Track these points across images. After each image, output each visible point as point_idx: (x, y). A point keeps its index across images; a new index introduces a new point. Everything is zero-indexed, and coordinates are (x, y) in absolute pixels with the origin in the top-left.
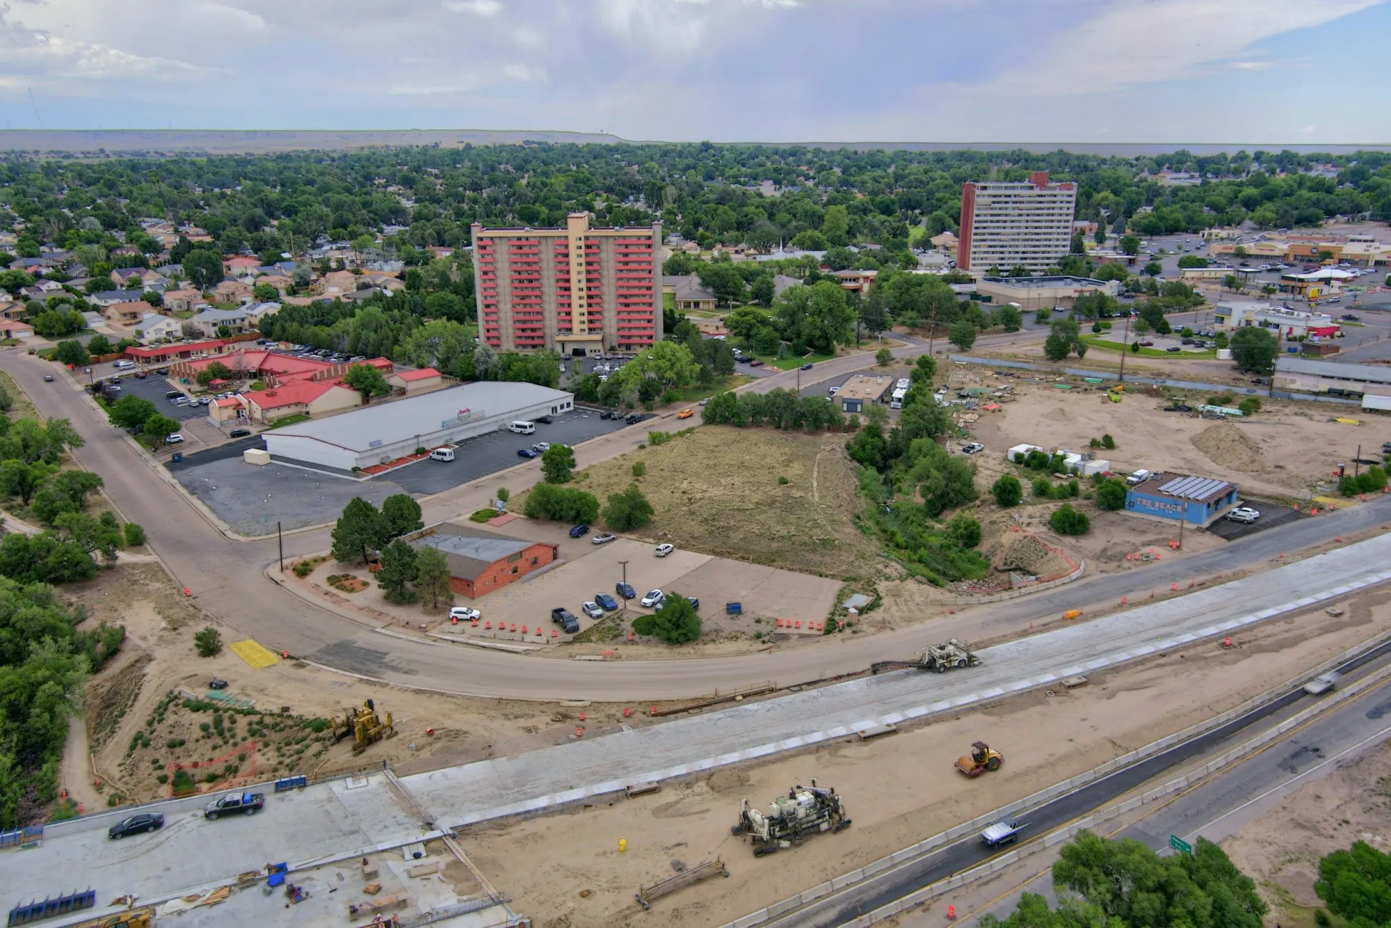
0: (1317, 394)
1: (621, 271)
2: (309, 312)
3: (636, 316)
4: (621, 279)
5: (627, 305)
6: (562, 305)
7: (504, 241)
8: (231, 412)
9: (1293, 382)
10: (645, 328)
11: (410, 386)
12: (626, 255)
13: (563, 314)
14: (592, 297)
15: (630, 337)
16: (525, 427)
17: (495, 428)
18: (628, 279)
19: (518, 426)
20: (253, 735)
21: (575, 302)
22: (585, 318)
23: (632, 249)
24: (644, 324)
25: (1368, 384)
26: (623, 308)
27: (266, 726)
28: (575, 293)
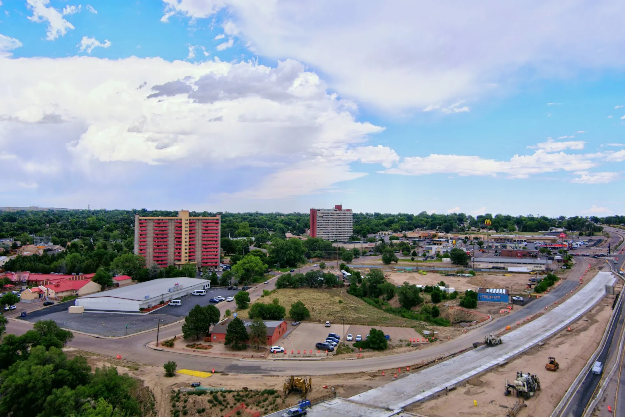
0: (490, 269)
1: (204, 234)
2: (33, 258)
3: (210, 253)
4: (204, 237)
5: (206, 249)
6: (177, 249)
7: (151, 221)
8: (36, 295)
9: (479, 265)
10: (214, 259)
11: (120, 283)
12: (207, 227)
13: (177, 253)
14: (191, 245)
15: (207, 263)
16: (202, 292)
17: (185, 294)
18: (207, 237)
19: (197, 292)
20: (238, 402)
21: (183, 247)
22: (187, 255)
23: (209, 224)
24: (213, 256)
25: (505, 264)
26: (205, 250)
27: (243, 396)
28: (183, 243)
